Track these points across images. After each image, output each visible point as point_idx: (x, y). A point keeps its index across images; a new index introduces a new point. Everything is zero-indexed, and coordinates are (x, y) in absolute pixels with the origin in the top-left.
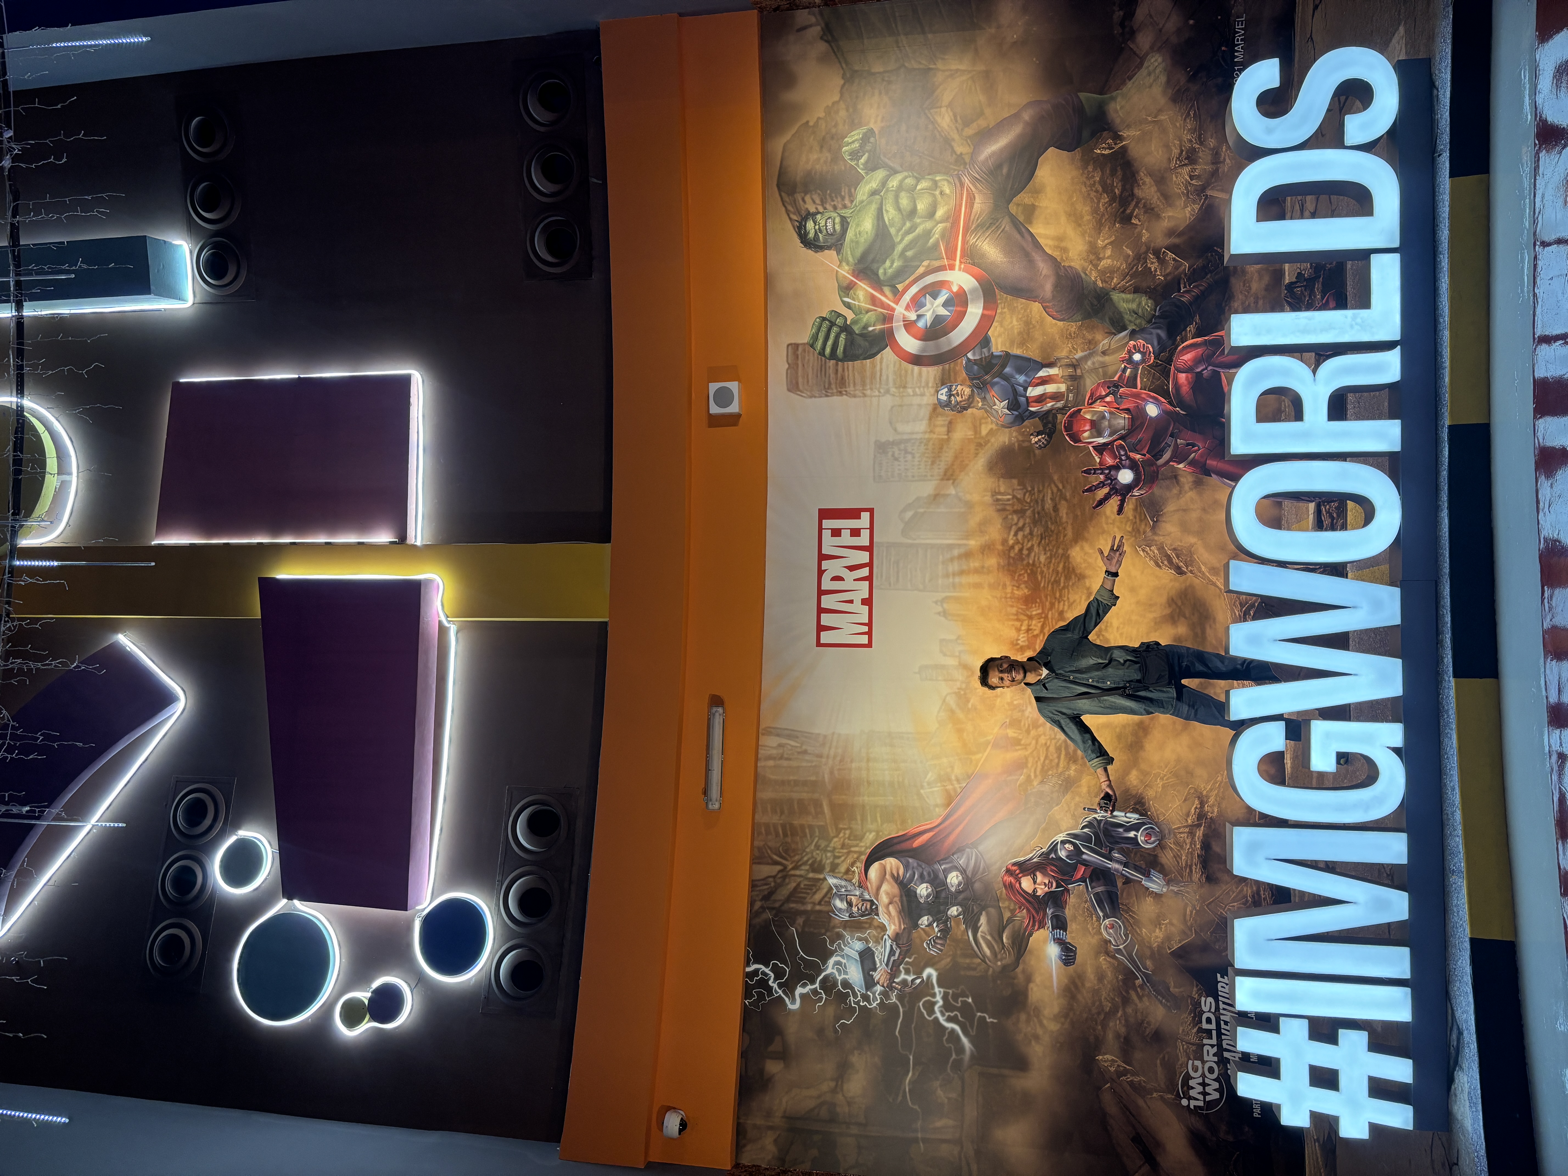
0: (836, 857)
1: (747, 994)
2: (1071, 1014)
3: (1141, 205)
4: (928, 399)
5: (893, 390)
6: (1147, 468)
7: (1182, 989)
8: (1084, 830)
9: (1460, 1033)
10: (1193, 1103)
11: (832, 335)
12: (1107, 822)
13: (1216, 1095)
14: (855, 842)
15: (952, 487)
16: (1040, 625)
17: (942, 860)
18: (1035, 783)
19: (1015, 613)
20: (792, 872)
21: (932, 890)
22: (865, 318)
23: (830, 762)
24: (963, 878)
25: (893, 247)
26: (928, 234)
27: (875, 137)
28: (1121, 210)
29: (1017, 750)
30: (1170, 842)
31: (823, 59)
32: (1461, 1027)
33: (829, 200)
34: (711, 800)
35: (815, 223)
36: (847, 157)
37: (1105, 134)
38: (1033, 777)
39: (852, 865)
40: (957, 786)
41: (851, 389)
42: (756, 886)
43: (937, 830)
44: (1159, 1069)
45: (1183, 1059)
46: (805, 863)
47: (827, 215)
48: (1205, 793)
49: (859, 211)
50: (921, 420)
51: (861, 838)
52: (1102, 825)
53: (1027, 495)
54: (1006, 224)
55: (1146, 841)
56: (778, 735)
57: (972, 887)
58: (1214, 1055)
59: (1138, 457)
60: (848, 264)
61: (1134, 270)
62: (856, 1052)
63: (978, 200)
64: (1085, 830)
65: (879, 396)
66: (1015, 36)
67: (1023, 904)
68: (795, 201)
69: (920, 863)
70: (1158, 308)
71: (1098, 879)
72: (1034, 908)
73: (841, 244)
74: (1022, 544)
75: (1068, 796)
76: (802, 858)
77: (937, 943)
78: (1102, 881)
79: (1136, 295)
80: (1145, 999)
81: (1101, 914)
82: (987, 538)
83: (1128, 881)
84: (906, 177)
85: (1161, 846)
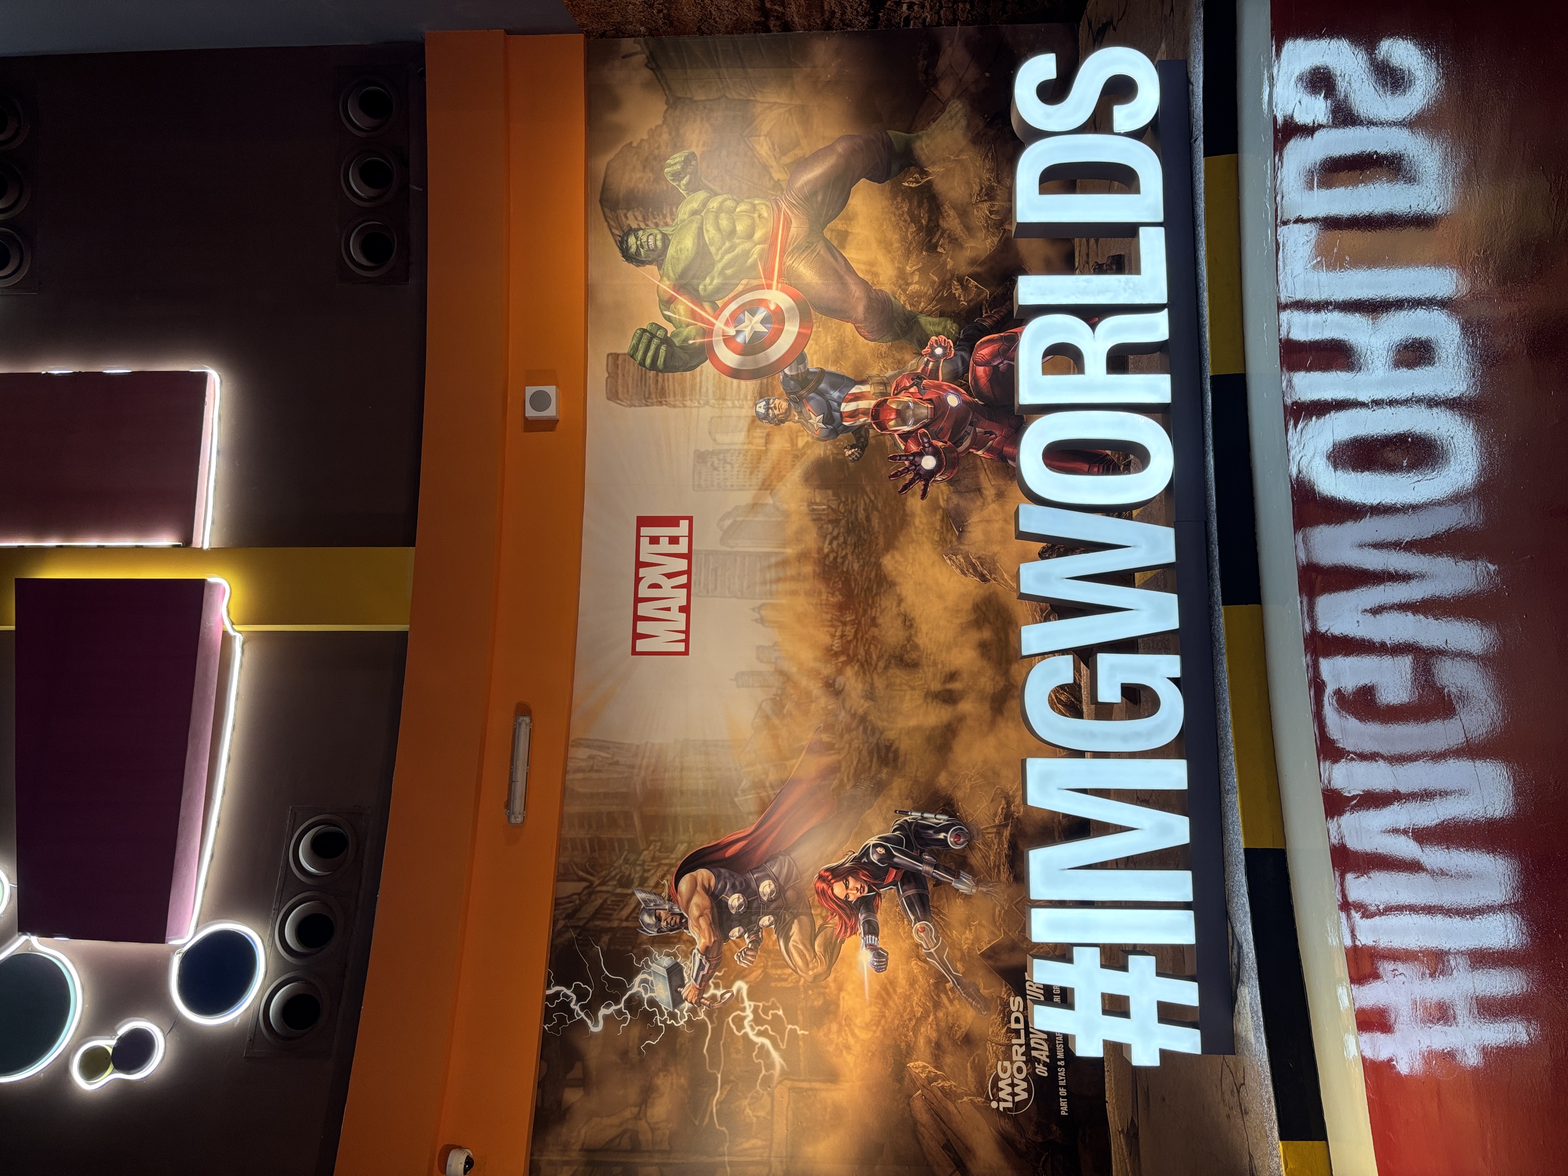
0: (645, 871)
1: (547, 1019)
2: (883, 1022)
3: (946, 236)
4: (747, 412)
5: (712, 401)
6: (948, 455)
7: (992, 990)
8: (895, 833)
9: (1240, 947)
10: (1002, 1105)
11: (653, 347)
12: (918, 825)
13: (1025, 1095)
14: (665, 855)
15: (770, 497)
16: (853, 630)
17: (755, 868)
18: (848, 788)
19: (830, 619)
20: (599, 889)
21: (744, 900)
22: (686, 332)
23: (643, 773)
24: (775, 886)
25: (713, 265)
26: (747, 254)
27: (696, 160)
28: (928, 239)
29: (830, 755)
30: (978, 843)
31: (647, 85)
32: (1240, 941)
33: (651, 217)
34: (513, 813)
35: (637, 238)
36: (669, 178)
37: (912, 168)
38: (846, 781)
39: (663, 877)
40: (771, 792)
41: (671, 399)
42: (560, 904)
43: (750, 838)
44: (970, 1072)
45: (992, 1061)
46: (613, 878)
47: (649, 231)
48: (1011, 793)
49: (681, 229)
50: (740, 431)
51: (672, 850)
52: (913, 827)
53: (842, 505)
54: (820, 248)
55: (955, 842)
56: (588, 747)
57: (784, 896)
58: (1022, 1055)
59: (940, 444)
60: (669, 279)
61: (940, 295)
62: (661, 1074)
63: (794, 224)
64: (897, 833)
65: (699, 407)
66: (829, 76)
67: (835, 910)
68: (617, 216)
69: (732, 873)
70: (962, 331)
71: (909, 882)
72: (846, 914)
73: (662, 260)
74: (837, 553)
75: (880, 799)
76: (610, 873)
77: (748, 955)
78: (913, 884)
79: (942, 319)
80: (956, 1002)
81: (912, 917)
82: (803, 546)
83: (938, 883)
84: (725, 200)
85: (970, 846)
